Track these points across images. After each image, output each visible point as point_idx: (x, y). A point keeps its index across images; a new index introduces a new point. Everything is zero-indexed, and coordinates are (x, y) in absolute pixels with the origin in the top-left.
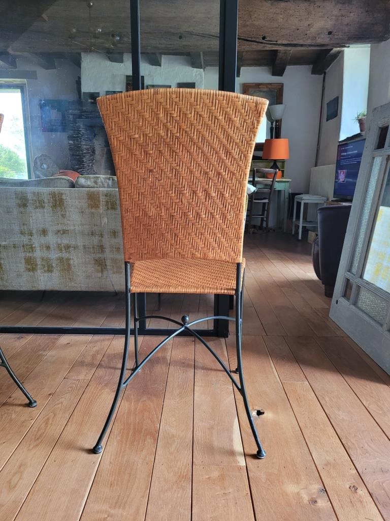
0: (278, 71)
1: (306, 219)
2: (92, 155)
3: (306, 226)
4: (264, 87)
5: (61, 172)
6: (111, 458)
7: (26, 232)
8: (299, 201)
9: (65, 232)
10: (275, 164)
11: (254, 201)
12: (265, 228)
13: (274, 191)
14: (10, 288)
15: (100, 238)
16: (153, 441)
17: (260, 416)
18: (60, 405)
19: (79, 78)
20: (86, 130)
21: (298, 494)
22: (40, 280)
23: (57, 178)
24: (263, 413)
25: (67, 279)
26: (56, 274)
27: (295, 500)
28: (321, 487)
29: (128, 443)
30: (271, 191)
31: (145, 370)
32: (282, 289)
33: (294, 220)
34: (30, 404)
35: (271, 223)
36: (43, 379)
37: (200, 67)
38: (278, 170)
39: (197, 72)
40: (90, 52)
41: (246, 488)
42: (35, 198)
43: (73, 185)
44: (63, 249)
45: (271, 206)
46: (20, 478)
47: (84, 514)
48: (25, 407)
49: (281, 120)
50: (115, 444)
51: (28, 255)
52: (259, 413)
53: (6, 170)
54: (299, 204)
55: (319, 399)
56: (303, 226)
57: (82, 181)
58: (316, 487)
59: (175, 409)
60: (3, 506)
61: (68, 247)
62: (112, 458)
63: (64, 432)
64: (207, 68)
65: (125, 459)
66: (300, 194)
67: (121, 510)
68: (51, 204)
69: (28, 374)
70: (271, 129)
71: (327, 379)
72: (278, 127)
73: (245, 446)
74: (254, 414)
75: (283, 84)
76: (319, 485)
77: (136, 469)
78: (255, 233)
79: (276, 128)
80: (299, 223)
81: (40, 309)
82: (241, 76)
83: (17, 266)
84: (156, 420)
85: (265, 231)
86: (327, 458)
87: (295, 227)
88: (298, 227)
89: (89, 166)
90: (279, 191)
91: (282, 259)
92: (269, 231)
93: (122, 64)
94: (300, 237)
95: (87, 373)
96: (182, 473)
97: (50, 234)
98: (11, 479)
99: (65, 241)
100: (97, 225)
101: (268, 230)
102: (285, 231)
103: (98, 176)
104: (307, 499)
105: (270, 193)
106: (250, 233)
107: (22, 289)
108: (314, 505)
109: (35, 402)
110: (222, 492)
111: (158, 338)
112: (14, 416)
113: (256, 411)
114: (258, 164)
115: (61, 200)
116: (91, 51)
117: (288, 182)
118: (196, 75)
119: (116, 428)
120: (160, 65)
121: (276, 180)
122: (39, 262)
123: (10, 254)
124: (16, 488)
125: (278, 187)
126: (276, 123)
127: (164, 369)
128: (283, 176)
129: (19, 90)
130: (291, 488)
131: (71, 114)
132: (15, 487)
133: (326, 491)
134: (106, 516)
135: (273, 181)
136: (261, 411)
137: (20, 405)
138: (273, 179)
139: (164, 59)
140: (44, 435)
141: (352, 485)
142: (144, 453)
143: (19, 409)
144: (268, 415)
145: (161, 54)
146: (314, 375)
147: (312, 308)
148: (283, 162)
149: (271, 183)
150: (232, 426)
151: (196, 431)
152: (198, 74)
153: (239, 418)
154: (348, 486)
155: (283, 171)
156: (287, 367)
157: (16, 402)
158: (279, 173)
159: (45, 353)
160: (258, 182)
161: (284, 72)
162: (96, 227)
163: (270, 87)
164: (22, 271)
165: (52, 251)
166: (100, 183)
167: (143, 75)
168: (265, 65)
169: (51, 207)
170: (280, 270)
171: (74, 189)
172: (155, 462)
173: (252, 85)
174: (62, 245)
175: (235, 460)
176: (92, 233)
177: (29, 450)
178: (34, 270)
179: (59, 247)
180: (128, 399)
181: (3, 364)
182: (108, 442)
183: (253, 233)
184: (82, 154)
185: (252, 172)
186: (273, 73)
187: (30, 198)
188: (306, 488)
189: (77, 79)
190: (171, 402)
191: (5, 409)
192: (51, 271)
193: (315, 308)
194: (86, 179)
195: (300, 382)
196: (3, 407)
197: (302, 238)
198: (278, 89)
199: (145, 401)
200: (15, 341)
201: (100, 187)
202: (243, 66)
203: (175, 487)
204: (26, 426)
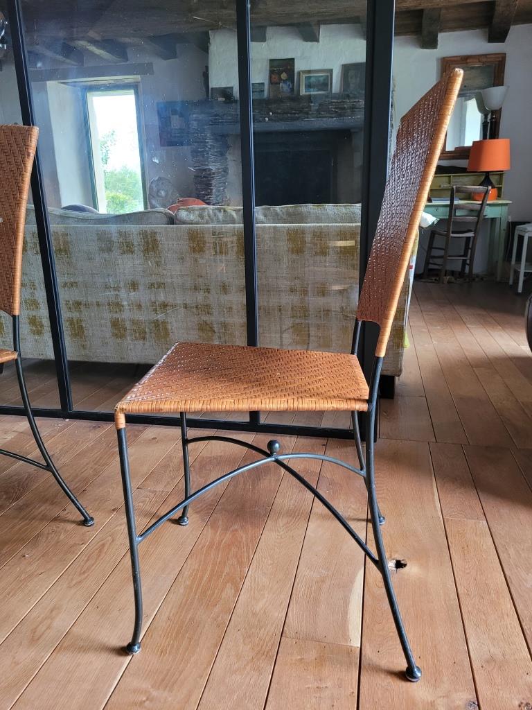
0: (498, 35)
2: (223, 176)
4: (475, 61)
5: (181, 201)
6: (171, 612)
7: (112, 286)
8: (522, 233)
9: (160, 285)
10: (487, 179)
11: (452, 235)
12: (468, 275)
13: (485, 219)
14: (95, 360)
15: (206, 294)
16: (233, 592)
17: (401, 570)
18: (123, 526)
19: (207, 68)
20: (215, 141)
21: (432, 704)
22: (131, 349)
23: (152, 211)
24: (405, 565)
26: (150, 342)
28: (472, 697)
29: (199, 591)
30: (479, 219)
31: (246, 484)
32: (476, 370)
33: (513, 262)
34: (85, 522)
35: (478, 268)
36: (111, 488)
38: (490, 187)
40: (217, 29)
41: (352, 684)
42: (121, 240)
43: (172, 221)
44: (158, 309)
45: (478, 242)
46: (49, 627)
47: (116, 690)
48: (79, 525)
49: (501, 109)
50: (182, 591)
51: (114, 316)
52: (399, 565)
53: (127, 198)
54: (521, 238)
56: (526, 273)
57: (183, 214)
58: (464, 697)
59: (275, 546)
60: (18, 664)
61: (164, 306)
62: (173, 611)
63: (119, 566)
65: (189, 615)
66: (524, 223)
67: (166, 692)
68: (142, 248)
69: (94, 479)
70: (485, 125)
71: (519, 519)
72: (496, 121)
73: (365, 617)
74: (390, 565)
75: (505, 54)
76: (470, 694)
77: (202, 632)
78: (452, 283)
79: (492, 123)
80: (520, 269)
82: (438, 46)
83: (101, 331)
84: (245, 560)
85: (467, 280)
86: (492, 650)
88: (519, 273)
89: (219, 191)
90: (493, 220)
91: (484, 322)
92: (474, 280)
93: (264, 44)
94: (520, 290)
95: (168, 483)
96: (264, 647)
97: (141, 288)
98: (37, 628)
99: (162, 297)
100: (201, 277)
101: (471, 278)
102: (498, 279)
105: (477, 223)
106: (443, 283)
107: (108, 361)
109: (92, 520)
110: (316, 685)
112: (62, 537)
113: (394, 561)
114: (461, 179)
115: (155, 242)
117: (506, 204)
119: (188, 570)
120: (317, 41)
121: (488, 202)
122: (128, 325)
123: (93, 314)
124: (41, 640)
125: (490, 212)
126: (492, 115)
127: (274, 484)
128: (499, 196)
129: (133, 91)
130: (423, 694)
131: (195, 120)
132: (38, 639)
133: (479, 705)
134: (144, 699)
135: (482, 204)
136: (402, 562)
137: (73, 522)
138: (483, 201)
139: (324, 31)
140: (93, 567)
141: (524, 702)
142: (217, 609)
143: (71, 527)
144: (412, 570)
145: (319, 23)
147: (517, 401)
148: (500, 174)
149: (478, 207)
150: (352, 582)
151: (298, 584)
153: (367, 569)
154: (517, 703)
155: (500, 189)
156: (457, 494)
157: (71, 518)
158: (492, 192)
160: (458, 207)
161: (507, 36)
162: (200, 280)
163: (484, 60)
164: (108, 337)
165: (144, 311)
166: (207, 218)
167: (293, 57)
168: (477, 27)
169: (143, 251)
170: (478, 340)
171: (172, 226)
172: (230, 624)
173: (455, 59)
174: (157, 303)
175: (346, 636)
176: (195, 287)
177: (70, 587)
178: (122, 336)
179: (153, 306)
180: (214, 526)
181: (48, 467)
182: (173, 588)
183: (449, 282)
184: (210, 174)
185: (450, 192)
186: (489, 37)
187: (115, 239)
188: (447, 696)
189: (205, 70)
190: (273, 536)
191: (54, 526)
192: (144, 338)
193: (523, 403)
194: (189, 210)
195: (474, 521)
196: (53, 523)
197: (523, 290)
198: (497, 63)
199: (236, 530)
200: (90, 431)
201: (207, 223)
202: (441, 31)
203: (248, 668)
204: (74, 552)
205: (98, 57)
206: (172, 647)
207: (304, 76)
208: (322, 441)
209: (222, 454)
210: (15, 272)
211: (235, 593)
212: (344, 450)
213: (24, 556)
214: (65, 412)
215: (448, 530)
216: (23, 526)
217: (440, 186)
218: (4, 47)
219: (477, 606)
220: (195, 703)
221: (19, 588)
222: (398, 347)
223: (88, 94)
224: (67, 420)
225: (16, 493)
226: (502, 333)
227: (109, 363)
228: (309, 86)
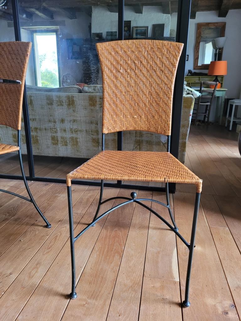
0: (223, 14)
1: (236, 116)
3: (235, 121)
4: (212, 25)
6: (91, 266)
7: (52, 121)
8: (232, 104)
9: (74, 121)
10: (216, 79)
11: (200, 104)
12: (207, 122)
13: (215, 97)
14: (43, 155)
15: (96, 125)
16: (119, 257)
18: (65, 228)
19: (91, 24)
20: (94, 57)
21: (215, 306)
22: (60, 150)
23: (71, 87)
24: (195, 247)
25: (76, 151)
26: (69, 147)
27: (212, 309)
28: (232, 303)
29: (103, 257)
30: (212, 97)
32: (215, 163)
33: (227, 117)
34: (47, 226)
35: (211, 119)
36: (57, 211)
37: (168, 13)
38: (218, 83)
39: (166, 16)
41: (178, 297)
42: (57, 99)
43: (80, 91)
44: (74, 131)
45: (212, 107)
46: (36, 272)
48: (44, 227)
49: (223, 48)
50: (95, 256)
51: (53, 135)
54: (232, 106)
55: (236, 241)
56: (233, 122)
57: (86, 88)
58: (228, 303)
59: (135, 237)
60: (24, 288)
61: (76, 130)
63: (65, 245)
64: (173, 13)
65: (100, 267)
67: (94, 300)
68: (67, 103)
69: (48, 207)
70: (215, 55)
72: (221, 53)
73: (180, 268)
75: (226, 23)
76: (231, 301)
77: (107, 274)
78: (200, 125)
79: (219, 54)
80: (231, 119)
81: (60, 168)
82: (196, 18)
83: (47, 141)
84: (122, 243)
85: (206, 124)
86: (238, 283)
87: (228, 121)
88: (230, 121)
90: (218, 97)
91: (216, 142)
92: (209, 124)
93: (117, 14)
94: (231, 129)
95: (83, 210)
96: (136, 281)
97: (66, 122)
98: (31, 272)
99: (75, 127)
100: (94, 117)
101: (208, 123)
102: (220, 124)
103: (96, 85)
104: (221, 311)
105: (212, 99)
107: (49, 155)
108: (226, 315)
109: (50, 225)
111: (129, 190)
112: (37, 232)
114: (204, 79)
115: (73, 101)
116: (98, 5)
117: (225, 91)
118: (165, 18)
119: (97, 247)
120: (142, 13)
121: (217, 89)
122: (59, 139)
123: (43, 134)
124: (33, 278)
125: (217, 94)
126: (219, 50)
127: (131, 211)
128: (221, 87)
129: (55, 33)
130: (210, 301)
131: (85, 48)
132: (32, 277)
133: (235, 306)
134: (85, 303)
135: (214, 90)
137: (41, 226)
138: (215, 89)
139: (145, 9)
140: (53, 246)
142: (113, 265)
143: (40, 228)
144: (198, 248)
145: (143, 5)
146: (233, 224)
148: (222, 77)
149: (212, 91)
150: (172, 253)
151: (148, 254)
152: (167, 18)
155: (222, 84)
156: (214, 216)
157: (40, 224)
158: (219, 85)
159: (59, 195)
160: (204, 91)
161: (227, 14)
162: (93, 118)
163: (216, 25)
164: (50, 144)
165: (67, 133)
166: (97, 90)
167: (130, 20)
168: (213, 10)
169: (67, 105)
170: (215, 150)
171: (81, 94)
172: (119, 271)
173: (204, 24)
174: (73, 129)
175: (172, 277)
176: (91, 122)
177: (44, 255)
178: (56, 144)
179: (71, 130)
180: (106, 228)
181: (31, 201)
182: (91, 255)
183: (198, 125)
184: (91, 73)
185: (200, 84)
186: (219, 15)
187: (54, 99)
188: (221, 302)
189: (89, 25)
190: (133, 233)
191: (33, 227)
192: (66, 145)
193: (238, 177)
194: (89, 87)
195: (223, 228)
196: (32, 227)
197: (232, 129)
198: (222, 26)
199: (116, 231)
200: (43, 186)
201: (97, 93)
202: (198, 11)
203: (130, 290)
204: (43, 239)
205: (40, 17)
206: (95, 281)
207: (135, 29)
208: (151, 192)
209: (106, 197)
210: (19, 110)
211: (120, 258)
212: (161, 196)
213: (21, 241)
214: (31, 178)
215: (212, 232)
216: (18, 228)
217: (195, 82)
218: (5, 8)
219: (229, 264)
220: (108, 305)
221: (20, 255)
222: (183, 152)
223: (34, 34)
224: (32, 181)
225: (13, 213)
226: (225, 147)
227: (49, 156)
228: (137, 34)
